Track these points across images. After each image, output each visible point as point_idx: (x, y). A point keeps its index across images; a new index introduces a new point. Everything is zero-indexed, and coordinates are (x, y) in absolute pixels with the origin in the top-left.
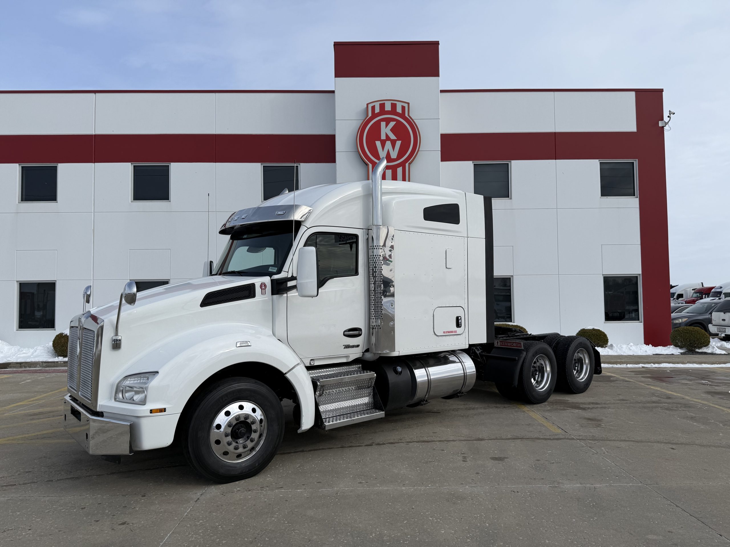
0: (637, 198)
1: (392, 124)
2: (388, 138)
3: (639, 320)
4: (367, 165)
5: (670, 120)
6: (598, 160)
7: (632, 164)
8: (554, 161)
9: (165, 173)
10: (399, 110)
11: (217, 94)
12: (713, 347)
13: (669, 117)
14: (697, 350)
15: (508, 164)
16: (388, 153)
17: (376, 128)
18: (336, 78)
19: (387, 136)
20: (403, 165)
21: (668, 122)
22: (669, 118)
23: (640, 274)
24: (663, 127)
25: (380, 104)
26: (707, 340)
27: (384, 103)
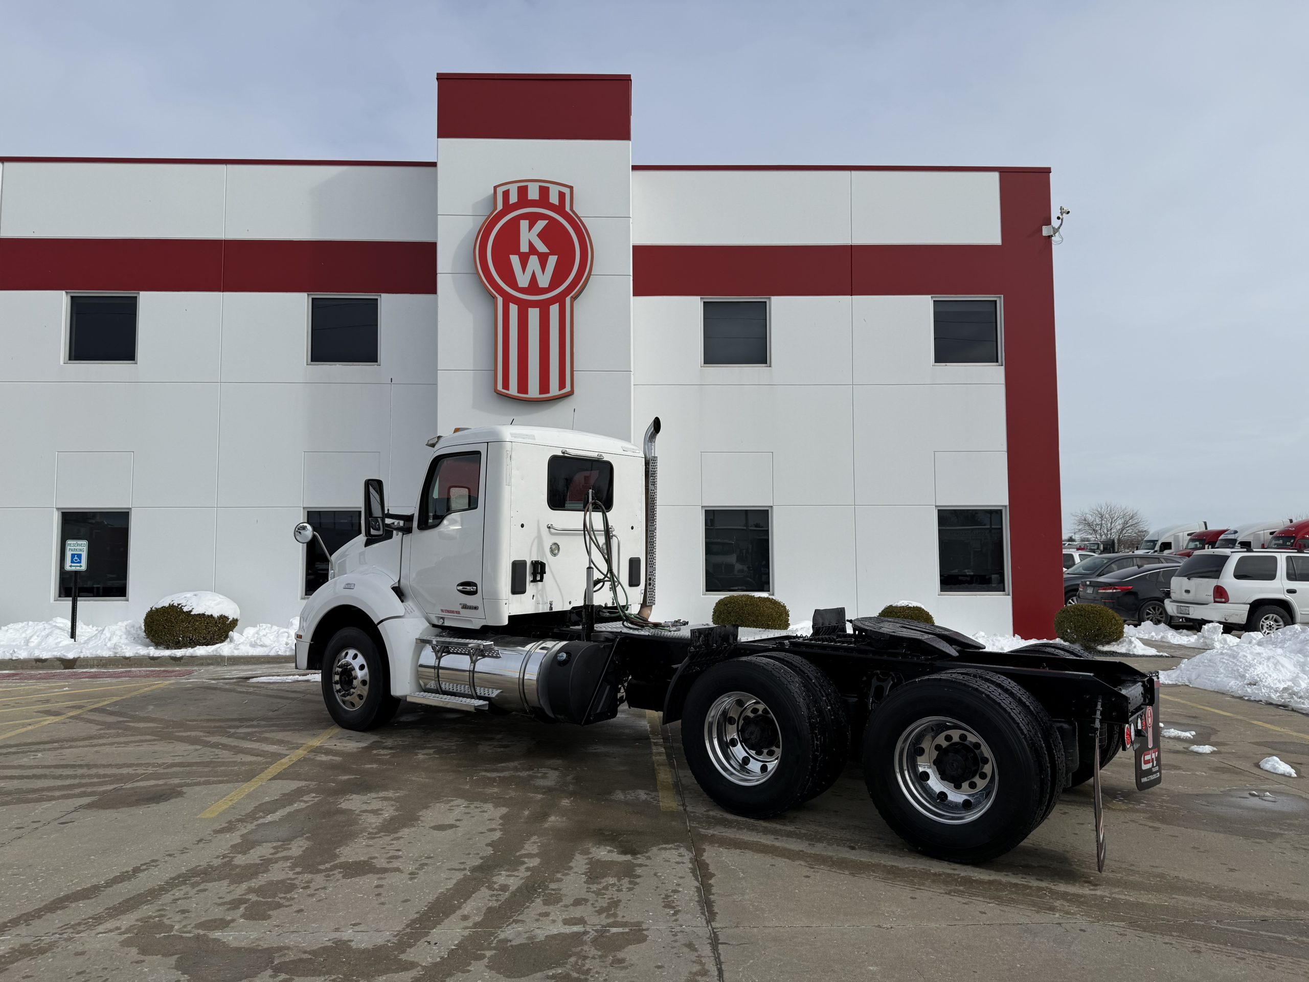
0: (1002, 365)
1: (541, 225)
2: (533, 250)
3: (1004, 590)
4: (494, 297)
5: (1061, 224)
6: (930, 296)
7: (994, 303)
8: (849, 297)
9: (129, 310)
10: (554, 199)
11: (230, 167)
12: (1131, 642)
13: (1058, 218)
14: (1100, 648)
15: (766, 302)
16: (534, 277)
17: (512, 230)
18: (439, 139)
19: (531, 245)
20: (560, 299)
21: (1059, 228)
22: (1060, 220)
23: (1006, 506)
24: (1050, 237)
25: (518, 187)
26: (1117, 629)
27: (526, 187)
